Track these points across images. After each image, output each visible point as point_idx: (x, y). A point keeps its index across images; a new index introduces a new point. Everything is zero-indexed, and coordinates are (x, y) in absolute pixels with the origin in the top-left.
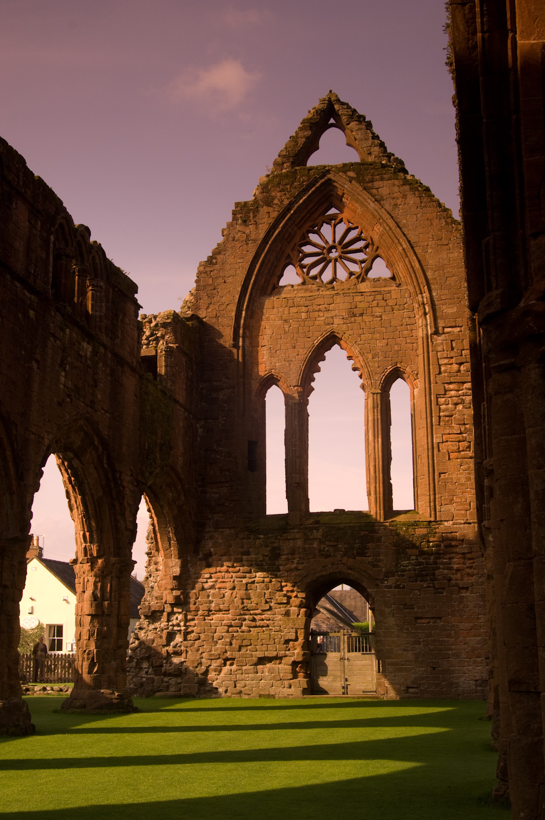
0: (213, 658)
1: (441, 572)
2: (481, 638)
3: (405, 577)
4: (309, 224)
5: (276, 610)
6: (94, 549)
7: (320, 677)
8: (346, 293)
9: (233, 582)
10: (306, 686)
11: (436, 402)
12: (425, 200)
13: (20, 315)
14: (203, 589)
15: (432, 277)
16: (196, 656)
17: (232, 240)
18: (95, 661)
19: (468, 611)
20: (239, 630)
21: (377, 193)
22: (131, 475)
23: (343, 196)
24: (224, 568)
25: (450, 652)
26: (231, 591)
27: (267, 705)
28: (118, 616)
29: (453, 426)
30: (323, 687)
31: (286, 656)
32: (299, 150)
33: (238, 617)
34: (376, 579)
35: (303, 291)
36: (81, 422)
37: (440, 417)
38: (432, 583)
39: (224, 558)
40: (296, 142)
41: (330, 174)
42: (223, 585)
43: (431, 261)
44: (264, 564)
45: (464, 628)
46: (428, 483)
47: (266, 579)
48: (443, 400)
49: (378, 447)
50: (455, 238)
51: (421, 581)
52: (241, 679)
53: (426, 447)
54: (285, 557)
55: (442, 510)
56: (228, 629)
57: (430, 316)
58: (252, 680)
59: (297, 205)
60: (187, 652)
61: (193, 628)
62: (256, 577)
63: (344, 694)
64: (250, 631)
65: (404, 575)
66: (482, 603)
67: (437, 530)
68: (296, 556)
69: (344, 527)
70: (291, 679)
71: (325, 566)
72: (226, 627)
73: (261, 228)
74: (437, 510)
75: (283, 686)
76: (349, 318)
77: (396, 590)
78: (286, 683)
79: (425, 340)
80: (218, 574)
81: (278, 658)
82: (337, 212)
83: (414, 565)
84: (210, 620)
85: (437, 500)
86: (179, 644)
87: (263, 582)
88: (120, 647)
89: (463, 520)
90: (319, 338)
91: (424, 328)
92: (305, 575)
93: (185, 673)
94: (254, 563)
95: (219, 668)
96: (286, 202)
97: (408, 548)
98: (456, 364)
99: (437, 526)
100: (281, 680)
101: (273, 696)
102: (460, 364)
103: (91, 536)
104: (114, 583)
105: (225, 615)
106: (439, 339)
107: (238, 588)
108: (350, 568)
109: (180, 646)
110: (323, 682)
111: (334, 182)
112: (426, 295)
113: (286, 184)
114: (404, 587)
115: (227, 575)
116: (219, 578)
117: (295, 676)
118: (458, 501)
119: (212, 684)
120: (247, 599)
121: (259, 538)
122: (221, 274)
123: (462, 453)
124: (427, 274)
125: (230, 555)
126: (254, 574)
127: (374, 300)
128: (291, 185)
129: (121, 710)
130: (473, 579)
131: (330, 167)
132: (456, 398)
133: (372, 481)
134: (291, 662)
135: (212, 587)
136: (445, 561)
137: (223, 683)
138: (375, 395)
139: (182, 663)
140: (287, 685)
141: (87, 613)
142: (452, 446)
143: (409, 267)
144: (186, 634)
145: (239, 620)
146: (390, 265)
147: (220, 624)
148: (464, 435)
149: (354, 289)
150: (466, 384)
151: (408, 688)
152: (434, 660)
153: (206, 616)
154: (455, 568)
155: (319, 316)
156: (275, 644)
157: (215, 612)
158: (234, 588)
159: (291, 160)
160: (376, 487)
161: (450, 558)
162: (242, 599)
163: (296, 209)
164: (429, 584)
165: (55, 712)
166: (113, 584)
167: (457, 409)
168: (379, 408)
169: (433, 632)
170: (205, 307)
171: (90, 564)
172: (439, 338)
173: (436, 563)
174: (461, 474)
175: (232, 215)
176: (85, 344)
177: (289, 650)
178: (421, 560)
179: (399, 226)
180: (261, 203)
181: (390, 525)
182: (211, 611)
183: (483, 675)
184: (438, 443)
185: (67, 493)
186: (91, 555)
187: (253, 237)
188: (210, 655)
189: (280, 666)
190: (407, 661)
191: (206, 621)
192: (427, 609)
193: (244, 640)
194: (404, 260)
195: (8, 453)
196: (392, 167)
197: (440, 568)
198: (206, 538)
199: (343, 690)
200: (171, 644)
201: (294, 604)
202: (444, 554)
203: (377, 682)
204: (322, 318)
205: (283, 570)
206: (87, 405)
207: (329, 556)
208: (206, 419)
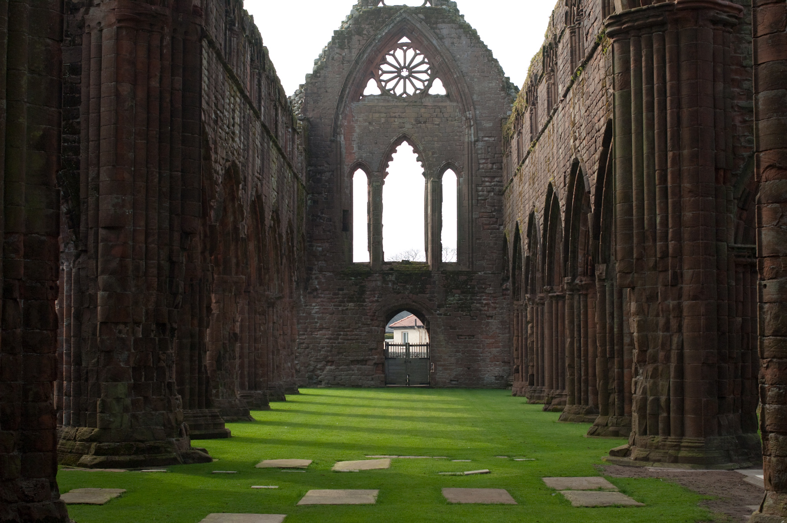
0: (318, 361)
1: (476, 305)
2: (500, 349)
3: (451, 308)
4: (387, 49)
5: (363, 328)
8: (414, 105)
9: (333, 309)
10: (382, 379)
11: (475, 189)
14: (311, 314)
16: (307, 359)
17: (332, 60)
19: (491, 331)
20: (337, 342)
21: (440, 33)
24: (326, 299)
25: (479, 358)
26: (331, 315)
29: (486, 207)
31: (370, 360)
33: (336, 333)
34: (432, 309)
35: (382, 101)
37: (478, 200)
38: (469, 313)
39: (326, 292)
41: (405, 14)
43: (476, 88)
44: (355, 297)
45: (489, 343)
46: (468, 244)
48: (481, 188)
49: (435, 219)
52: (338, 375)
53: (468, 220)
54: (369, 292)
55: (477, 264)
56: (329, 341)
57: (474, 128)
58: (346, 376)
62: (348, 306)
64: (344, 342)
67: (473, 278)
68: (377, 292)
69: (411, 274)
70: (373, 375)
71: (396, 300)
72: (327, 340)
73: (353, 52)
74: (474, 264)
75: (367, 380)
76: (416, 124)
77: (445, 316)
78: (370, 377)
79: (470, 145)
80: (322, 303)
81: (364, 361)
83: (457, 300)
84: (316, 335)
85: (474, 257)
87: (354, 309)
89: (491, 271)
90: (394, 137)
91: (469, 136)
92: (383, 305)
94: (347, 296)
95: (323, 367)
96: (372, 33)
97: (454, 289)
98: (491, 163)
99: (474, 275)
100: (366, 375)
102: (493, 164)
105: (327, 332)
107: (336, 313)
108: (413, 302)
111: (408, 20)
113: (372, 19)
114: (450, 315)
115: (327, 304)
116: (322, 306)
117: (376, 373)
118: (488, 258)
119: (317, 378)
120: (342, 321)
121: (351, 279)
122: (324, 85)
123: (492, 226)
125: (330, 290)
126: (347, 303)
127: (434, 112)
130: (496, 310)
132: (490, 188)
134: (373, 363)
136: (478, 298)
137: (326, 377)
140: (370, 379)
142: (485, 221)
145: (336, 335)
146: (446, 85)
147: (323, 338)
148: (494, 214)
149: (419, 102)
151: (451, 381)
152: (469, 363)
153: (313, 332)
154: (484, 303)
155: (394, 121)
156: (362, 351)
157: (320, 330)
158: (333, 313)
160: (433, 246)
161: (481, 296)
162: (339, 321)
164: (467, 313)
167: (490, 195)
168: (436, 192)
169: (469, 344)
170: (312, 110)
172: (480, 144)
173: (472, 299)
175: (331, 40)
177: (372, 355)
178: (462, 297)
179: (455, 60)
180: (353, 32)
181: (442, 273)
182: (317, 328)
183: (500, 373)
184: (476, 218)
187: (348, 58)
189: (366, 366)
191: (313, 335)
192: (465, 329)
193: (340, 348)
197: (474, 303)
198: (313, 278)
199: (406, 383)
201: (375, 325)
203: (431, 377)
204: (396, 123)
205: (368, 302)
207: (400, 292)
208: (313, 193)
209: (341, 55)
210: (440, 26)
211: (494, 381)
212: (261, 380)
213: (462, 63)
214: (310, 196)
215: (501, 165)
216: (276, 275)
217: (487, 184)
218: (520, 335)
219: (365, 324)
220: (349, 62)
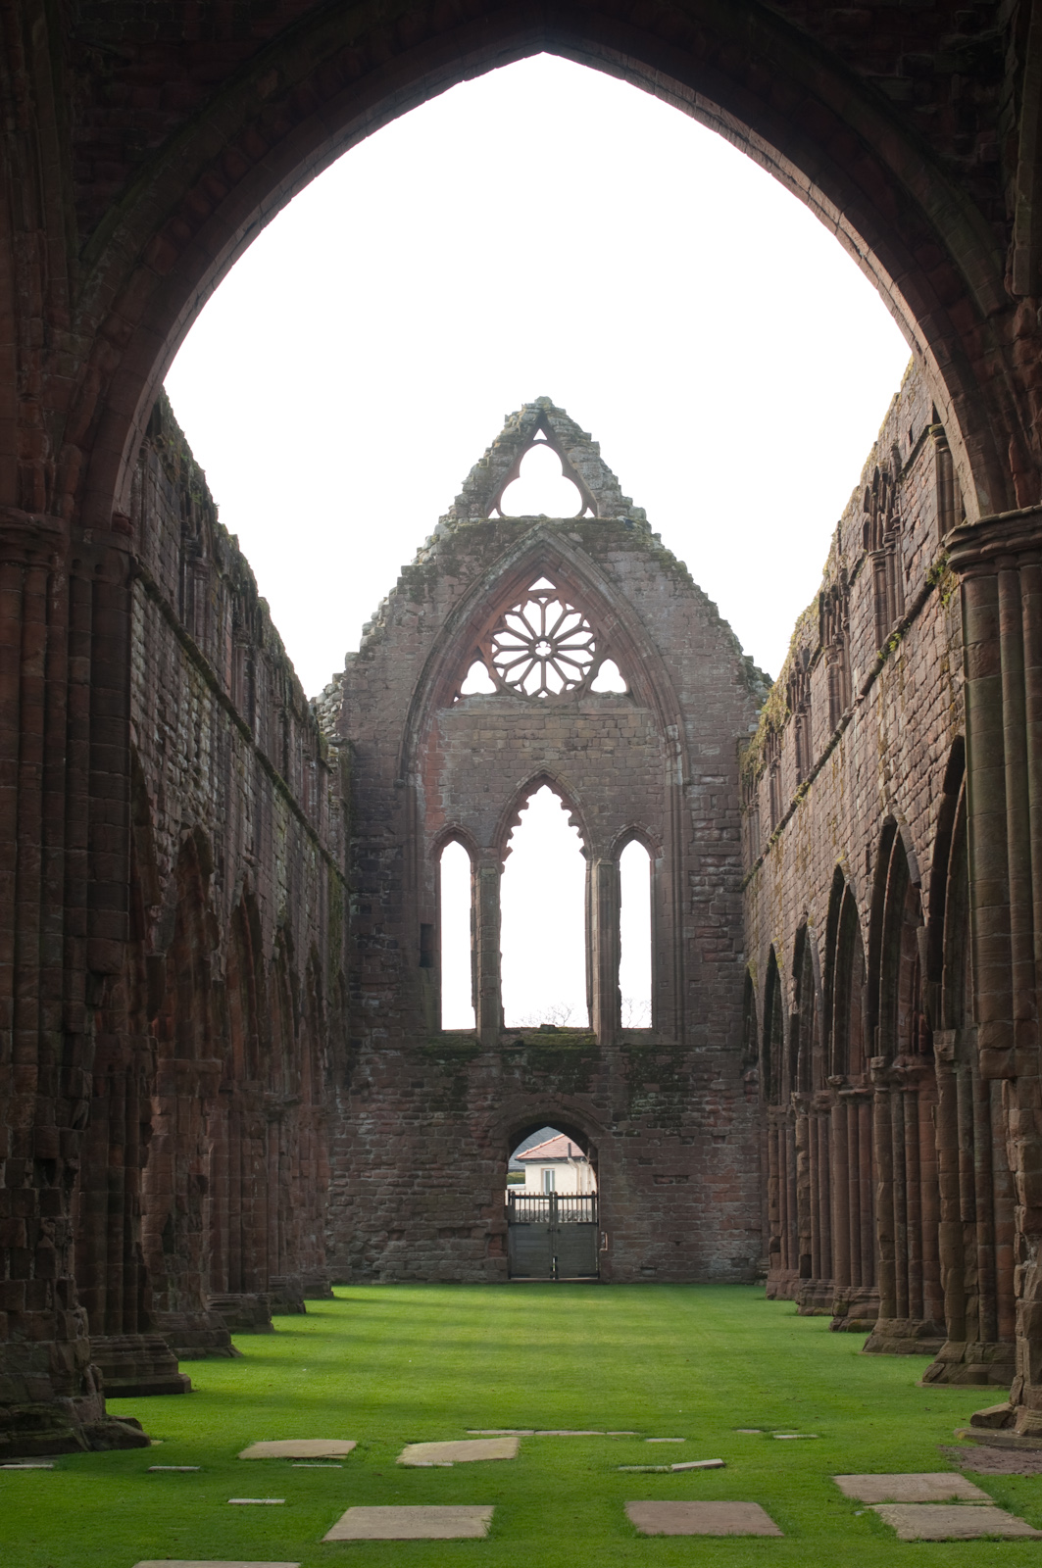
0: (373, 1230)
1: (690, 1115)
3: (640, 1121)
4: (508, 602)
5: (463, 1164)
8: (562, 714)
9: (401, 1124)
11: (687, 881)
14: (358, 1134)
15: (687, 702)
16: (349, 1227)
17: (397, 625)
19: (723, 1167)
20: (409, 1191)
21: (612, 570)
23: (559, 566)
24: (388, 1105)
25: (698, 1222)
26: (398, 1137)
29: (710, 917)
31: (477, 1227)
32: (495, 485)
33: (408, 1174)
34: (602, 1123)
35: (499, 706)
37: (692, 902)
38: (677, 1130)
39: (388, 1090)
40: (490, 471)
41: (544, 533)
42: (385, 1128)
43: (686, 678)
44: (445, 1100)
45: (717, 1190)
46: (673, 993)
47: (446, 1121)
48: (698, 878)
51: (662, 1127)
52: (413, 1259)
53: (673, 943)
54: (475, 1090)
55: (693, 1031)
56: (394, 1189)
57: (683, 759)
58: (429, 1260)
61: (344, 1189)
62: (433, 1117)
63: (552, 1276)
65: (639, 1119)
66: (742, 1157)
67: (685, 1059)
68: (490, 1090)
69: (558, 1052)
70: (483, 1258)
72: (390, 1187)
73: (440, 609)
74: (686, 1031)
75: (472, 1268)
76: (567, 752)
77: (629, 1138)
78: (477, 1263)
79: (675, 793)
80: (379, 1113)
81: (465, 1230)
83: (653, 1106)
84: (367, 1177)
85: (686, 1017)
87: (443, 1124)
89: (720, 1045)
90: (523, 778)
91: (673, 774)
92: (503, 1116)
93: (333, 1252)
94: (430, 1098)
95: (382, 1243)
96: (478, 571)
97: (645, 1082)
98: (717, 829)
99: (686, 1053)
100: (469, 1259)
102: (722, 829)
105: (389, 1171)
106: (694, 792)
107: (408, 1134)
108: (565, 1108)
111: (550, 545)
112: (678, 727)
114: (639, 1135)
115: (391, 1114)
116: (380, 1119)
117: (489, 1254)
118: (714, 1019)
119: (370, 1266)
120: (420, 1148)
121: (438, 1064)
122: (381, 676)
123: (722, 954)
124: (680, 696)
125: (396, 1086)
126: (431, 1113)
127: (603, 727)
130: (731, 1125)
131: (545, 521)
132: (716, 878)
134: (483, 1235)
135: (370, 1132)
136: (694, 1100)
137: (388, 1264)
140: (478, 1267)
142: (707, 944)
145: (409, 1176)
146: (626, 673)
147: (382, 1183)
148: (725, 929)
149: (573, 707)
150: (729, 858)
151: (643, 1268)
152: (677, 1232)
153: (361, 1171)
154: (707, 1110)
155: (524, 746)
156: (461, 1210)
157: (375, 1167)
158: (401, 1133)
159: (482, 499)
161: (701, 1096)
162: (414, 1148)
163: (493, 584)
164: (673, 1130)
167: (717, 892)
168: (609, 887)
169: (677, 1195)
170: (358, 725)
172: (694, 790)
173: (682, 1103)
174: (719, 983)
175: (396, 585)
177: (481, 1219)
178: (663, 1098)
179: (642, 623)
180: (440, 570)
181: (622, 1050)
182: (369, 1164)
183: (741, 1251)
184: (689, 939)
187: (429, 621)
188: (369, 1226)
189: (468, 1240)
191: (362, 1179)
192: (669, 1164)
193: (417, 1204)
197: (687, 1110)
198: (361, 1062)
199: (551, 1272)
201: (487, 1157)
202: (694, 1090)
203: (601, 1261)
204: (529, 746)
205: (472, 1110)
207: (537, 1090)
208: (360, 891)
209: (415, 614)
210: (612, 555)
211: (729, 1268)
212: (255, 1271)
213: (657, 629)
214: (354, 896)
215: (739, 832)
216: (285, 1057)
217: (711, 869)
218: (780, 1174)
219: (466, 1155)
220: (431, 628)
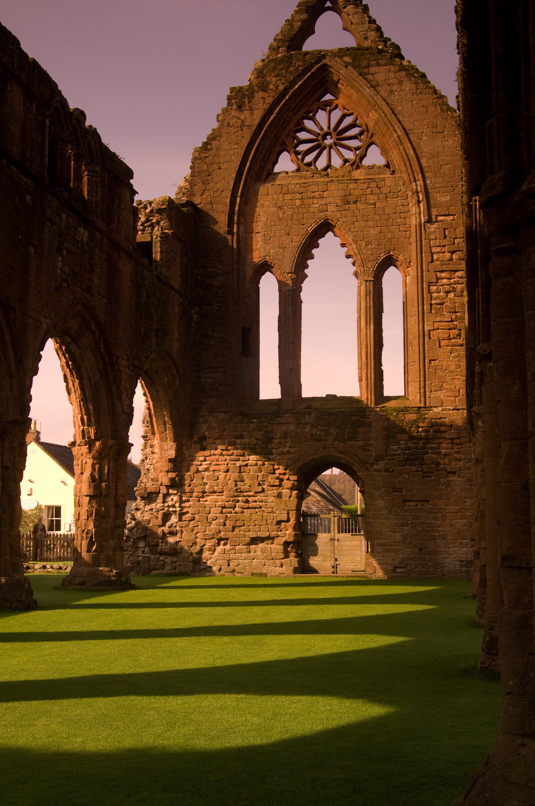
0: (207, 538)
1: (430, 456)
2: (467, 520)
3: (394, 461)
4: (304, 110)
5: (269, 492)
6: (92, 432)
7: (311, 557)
8: (340, 180)
9: (227, 465)
10: (297, 565)
11: (427, 290)
12: (421, 86)
13: (17, 200)
14: (198, 471)
15: (426, 165)
16: (191, 536)
17: (227, 126)
18: (94, 540)
19: (454, 494)
21: (373, 79)
22: (128, 360)
23: (338, 82)
24: (218, 451)
25: (437, 534)
26: (225, 474)
27: (260, 583)
28: (115, 497)
29: (444, 314)
30: (314, 566)
31: (278, 537)
32: (295, 34)
34: (367, 463)
35: (298, 178)
36: (79, 307)
37: (431, 305)
38: (421, 467)
39: (219, 441)
40: (292, 26)
41: (326, 59)
42: (217, 468)
43: (426, 149)
44: (257, 447)
45: (451, 511)
46: (418, 370)
47: (259, 462)
48: (435, 288)
49: (370, 334)
50: (450, 126)
52: (234, 558)
53: (417, 335)
54: (278, 440)
55: (432, 396)
56: (222, 510)
57: (423, 205)
58: (245, 560)
59: (292, 91)
60: (182, 532)
61: (188, 509)
62: (249, 460)
63: (333, 573)
64: (243, 512)
65: (393, 460)
66: (468, 487)
67: (427, 416)
68: (288, 440)
69: (336, 412)
70: (282, 559)
71: (317, 450)
72: (220, 508)
73: (256, 114)
74: (427, 396)
75: (275, 565)
76: (343, 206)
77: (386, 473)
78: (278, 562)
79: (418, 229)
80: (213, 457)
81: (270, 538)
82: (332, 98)
83: (404, 450)
84: (205, 501)
85: (427, 386)
86: (174, 525)
87: (256, 465)
88: (118, 527)
89: (452, 406)
90: (313, 225)
91: (417, 216)
92: (297, 458)
93: (181, 553)
94: (247, 446)
95: (214, 547)
96: (281, 87)
97: (398, 433)
98: (449, 252)
99: (427, 412)
100: (273, 559)
101: (265, 575)
102: (453, 252)
103: (89, 419)
104: (111, 464)
105: (219, 497)
106: (432, 228)
107: (232, 471)
108: (340, 452)
109: (176, 527)
110: (314, 562)
111: (330, 67)
112: (420, 182)
113: (281, 69)
115: (221, 458)
116: (213, 461)
117: (287, 556)
118: (448, 387)
119: (206, 563)
120: (240, 481)
121: (253, 423)
122: (216, 160)
123: (453, 340)
124: (421, 161)
125: (224, 438)
126: (247, 457)
127: (368, 188)
128: (287, 70)
129: (119, 587)
130: (461, 464)
131: (326, 52)
132: (448, 287)
133: (364, 367)
134: (282, 542)
135: (207, 470)
136: (433, 446)
137: (217, 561)
138: (368, 282)
139: (177, 542)
140: (278, 564)
141: (86, 494)
142: (443, 334)
143: (403, 154)
144: (181, 514)
145: (232, 501)
146: (384, 152)
147: (214, 505)
148: (455, 323)
149: (348, 176)
150: (457, 273)
152: (421, 541)
153: (201, 497)
154: (443, 453)
155: (313, 203)
156: (267, 524)
157: (209, 494)
158: (228, 471)
159: (287, 44)
160: (367, 373)
161: (439, 443)
162: (236, 481)
163: (292, 95)
164: (418, 468)
165: (56, 588)
166: (111, 466)
167: (449, 297)
168: (372, 296)
169: (421, 514)
170: (200, 193)
171: (87, 446)
172: (432, 226)
173: (425, 448)
175: (226, 100)
176: (81, 230)
177: (281, 531)
178: (411, 445)
179: (394, 113)
180: (256, 88)
181: (381, 411)
182: (206, 492)
183: (468, 556)
184: (429, 330)
185: (65, 377)
186: (89, 437)
187: (248, 122)
188: (205, 535)
189: (272, 546)
190: (395, 542)
191: (201, 502)
192: (415, 492)
193: (238, 520)
194: (399, 147)
195: (7, 337)
196: (388, 53)
197: (428, 453)
198: (201, 422)
199: (333, 570)
200: (167, 524)
201: (286, 487)
202: (433, 439)
203: (366, 562)
204: (316, 205)
205: (276, 454)
206: (84, 290)
210: (372, 70)
217: (445, 281)
219: (272, 486)
